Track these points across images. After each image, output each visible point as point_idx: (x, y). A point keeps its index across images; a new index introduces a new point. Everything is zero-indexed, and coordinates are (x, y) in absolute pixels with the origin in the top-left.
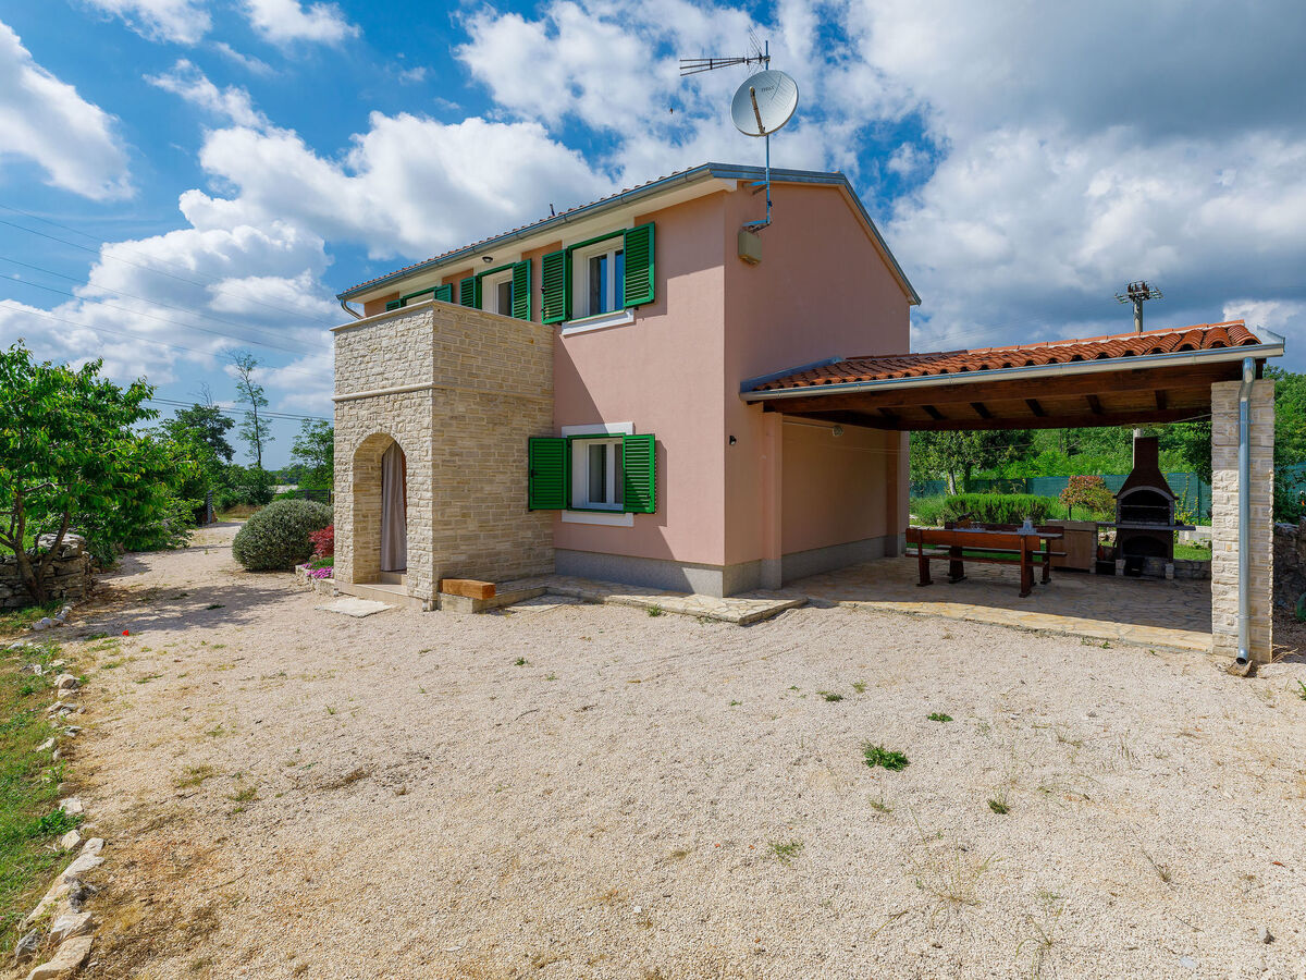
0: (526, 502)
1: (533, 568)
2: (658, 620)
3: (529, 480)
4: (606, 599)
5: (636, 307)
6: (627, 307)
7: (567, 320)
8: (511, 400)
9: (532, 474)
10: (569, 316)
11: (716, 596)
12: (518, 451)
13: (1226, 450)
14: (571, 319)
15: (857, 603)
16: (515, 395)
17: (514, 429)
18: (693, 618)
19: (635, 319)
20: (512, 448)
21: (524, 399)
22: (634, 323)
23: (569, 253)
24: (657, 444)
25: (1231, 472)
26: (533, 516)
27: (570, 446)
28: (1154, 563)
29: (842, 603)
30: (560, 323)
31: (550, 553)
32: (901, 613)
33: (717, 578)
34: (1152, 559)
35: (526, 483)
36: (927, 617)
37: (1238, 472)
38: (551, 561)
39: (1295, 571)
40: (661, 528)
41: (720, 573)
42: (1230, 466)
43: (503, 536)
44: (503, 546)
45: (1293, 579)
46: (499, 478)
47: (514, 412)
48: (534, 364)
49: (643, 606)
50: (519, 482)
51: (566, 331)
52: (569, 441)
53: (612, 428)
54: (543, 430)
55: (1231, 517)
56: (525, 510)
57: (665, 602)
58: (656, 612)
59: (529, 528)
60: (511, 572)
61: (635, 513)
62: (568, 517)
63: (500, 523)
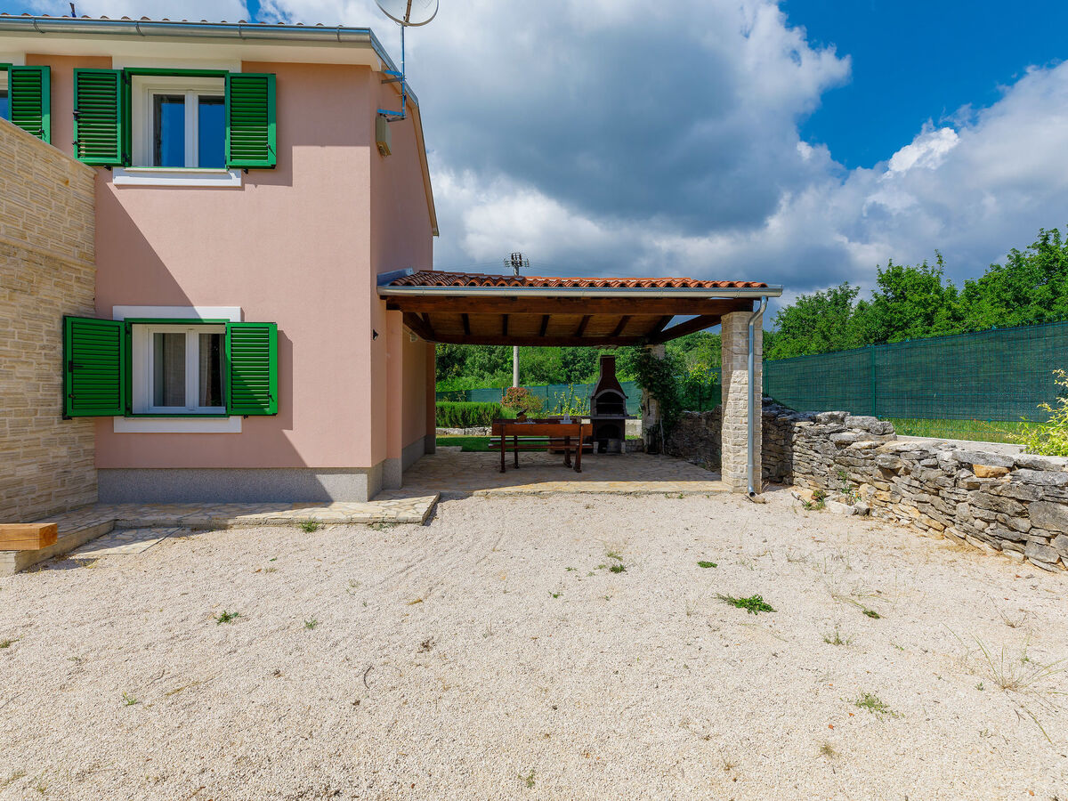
0: (59, 407)
1: (69, 500)
2: (318, 534)
3: (64, 376)
4: (230, 522)
5: (246, 169)
6: (231, 167)
7: (123, 165)
8: (38, 259)
9: (69, 366)
10: (127, 161)
11: (360, 501)
12: (49, 333)
13: (740, 357)
14: (130, 165)
15: (488, 490)
16: (45, 252)
17: (42, 301)
18: (363, 526)
19: (243, 183)
20: (38, 328)
21: (55, 260)
22: (242, 188)
23: (127, 75)
24: (280, 334)
25: (742, 372)
26: (68, 425)
27: (129, 332)
28: (612, 443)
29: (475, 493)
30: (109, 167)
31: (91, 476)
32: (528, 494)
33: (362, 482)
34: (610, 440)
35: (59, 380)
36: (550, 495)
37: (746, 372)
38: (93, 487)
39: (706, 439)
40: (285, 431)
41: (365, 476)
42: (742, 368)
43: (27, 455)
44: (29, 471)
45: (706, 445)
46: (20, 370)
47: (41, 276)
48: (70, 214)
49: (290, 523)
50: (49, 378)
51: (118, 180)
52: (129, 324)
53: (205, 312)
54: (82, 308)
55: (742, 401)
56: (57, 418)
57: (318, 513)
58: (310, 527)
59: (63, 442)
60: (40, 507)
61: (246, 416)
62: (122, 425)
63: (22, 437)
